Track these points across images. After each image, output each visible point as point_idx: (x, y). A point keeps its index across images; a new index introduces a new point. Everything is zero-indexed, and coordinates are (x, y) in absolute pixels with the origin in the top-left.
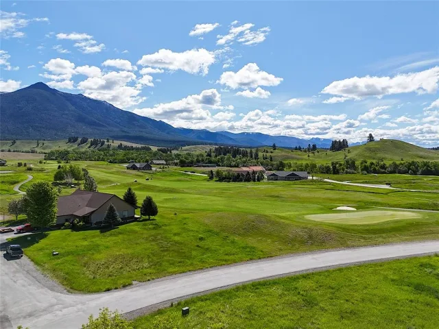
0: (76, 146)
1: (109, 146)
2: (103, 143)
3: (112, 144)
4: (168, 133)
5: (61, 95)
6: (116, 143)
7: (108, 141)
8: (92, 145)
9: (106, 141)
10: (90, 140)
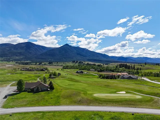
0: (74, 64)
1: (84, 64)
2: (82, 63)
3: (85, 63)
4: (107, 58)
5: (72, 47)
6: (87, 62)
7: (84, 62)
8: (79, 63)
9: (83, 62)
10: (78, 62)
